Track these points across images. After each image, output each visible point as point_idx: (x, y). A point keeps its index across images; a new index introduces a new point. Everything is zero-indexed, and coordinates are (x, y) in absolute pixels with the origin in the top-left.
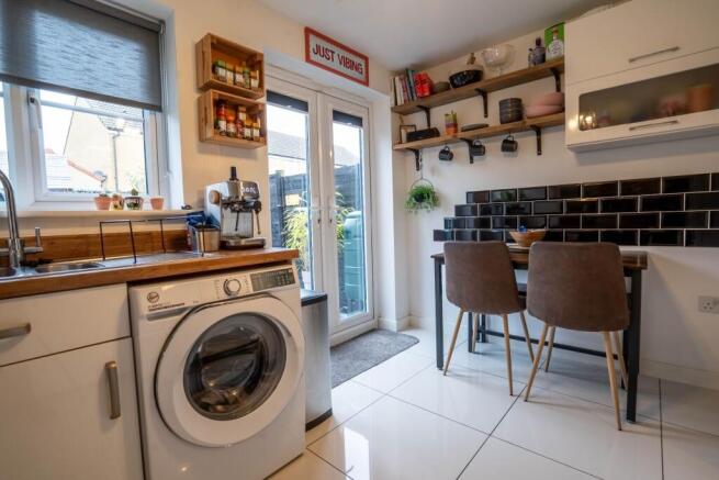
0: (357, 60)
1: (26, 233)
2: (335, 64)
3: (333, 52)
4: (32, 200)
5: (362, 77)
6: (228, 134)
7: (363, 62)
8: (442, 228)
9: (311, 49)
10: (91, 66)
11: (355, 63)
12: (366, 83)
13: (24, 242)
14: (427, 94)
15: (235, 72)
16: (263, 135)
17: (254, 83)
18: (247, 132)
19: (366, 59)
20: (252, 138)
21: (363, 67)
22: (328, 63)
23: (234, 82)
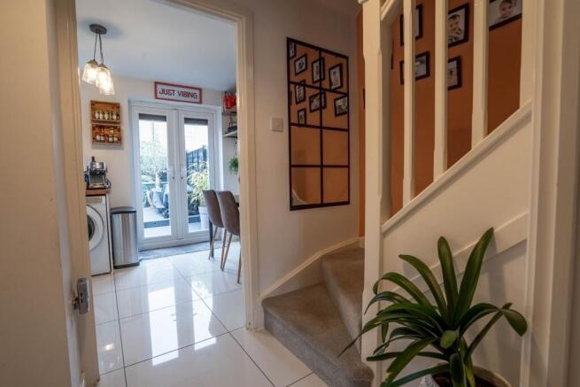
0: (192, 91)
2: (176, 96)
3: (173, 91)
5: (198, 100)
6: (100, 141)
7: (197, 92)
9: (158, 92)
11: (193, 93)
12: (200, 102)
15: (103, 113)
16: (120, 140)
17: (115, 117)
18: (111, 139)
19: (200, 90)
20: (113, 142)
21: (198, 94)
22: (172, 97)
23: (104, 118)
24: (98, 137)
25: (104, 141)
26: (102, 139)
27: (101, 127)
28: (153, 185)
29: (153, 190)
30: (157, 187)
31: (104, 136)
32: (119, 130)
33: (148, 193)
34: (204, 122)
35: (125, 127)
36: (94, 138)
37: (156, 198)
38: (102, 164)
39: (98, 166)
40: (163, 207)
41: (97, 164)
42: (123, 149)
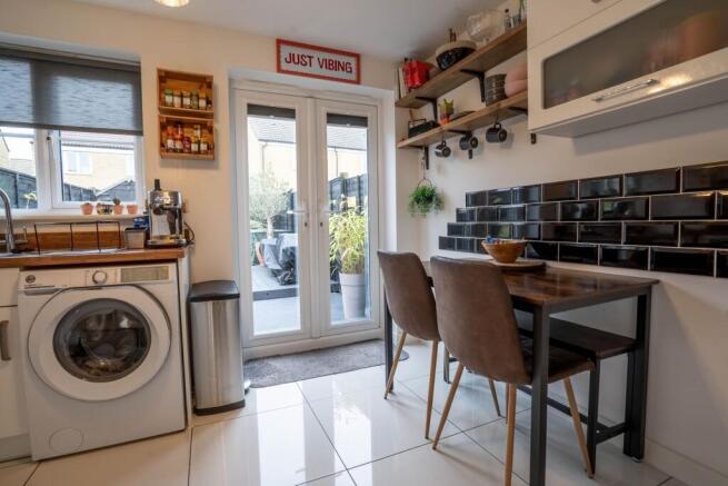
0: (343, 59)
1: (17, 231)
2: (315, 69)
3: (310, 57)
4: (50, 207)
5: (353, 77)
6: (175, 151)
7: (353, 61)
8: (445, 234)
9: (282, 59)
10: (89, 108)
11: (343, 62)
12: (358, 82)
13: (16, 237)
14: (417, 83)
15: (182, 96)
16: (211, 148)
17: (203, 103)
18: (194, 147)
19: (357, 56)
20: (199, 152)
21: (354, 66)
22: (306, 69)
23: (182, 105)
24: (170, 143)
25: (182, 151)
26: (179, 145)
27: (178, 124)
28: (264, 234)
29: (264, 241)
30: (270, 237)
31: (182, 139)
32: (211, 130)
33: (257, 245)
34: (360, 121)
35: (221, 125)
36: (162, 145)
37: (268, 253)
38: (174, 195)
39: (166, 199)
40: (279, 268)
41: (166, 195)
42: (216, 167)
